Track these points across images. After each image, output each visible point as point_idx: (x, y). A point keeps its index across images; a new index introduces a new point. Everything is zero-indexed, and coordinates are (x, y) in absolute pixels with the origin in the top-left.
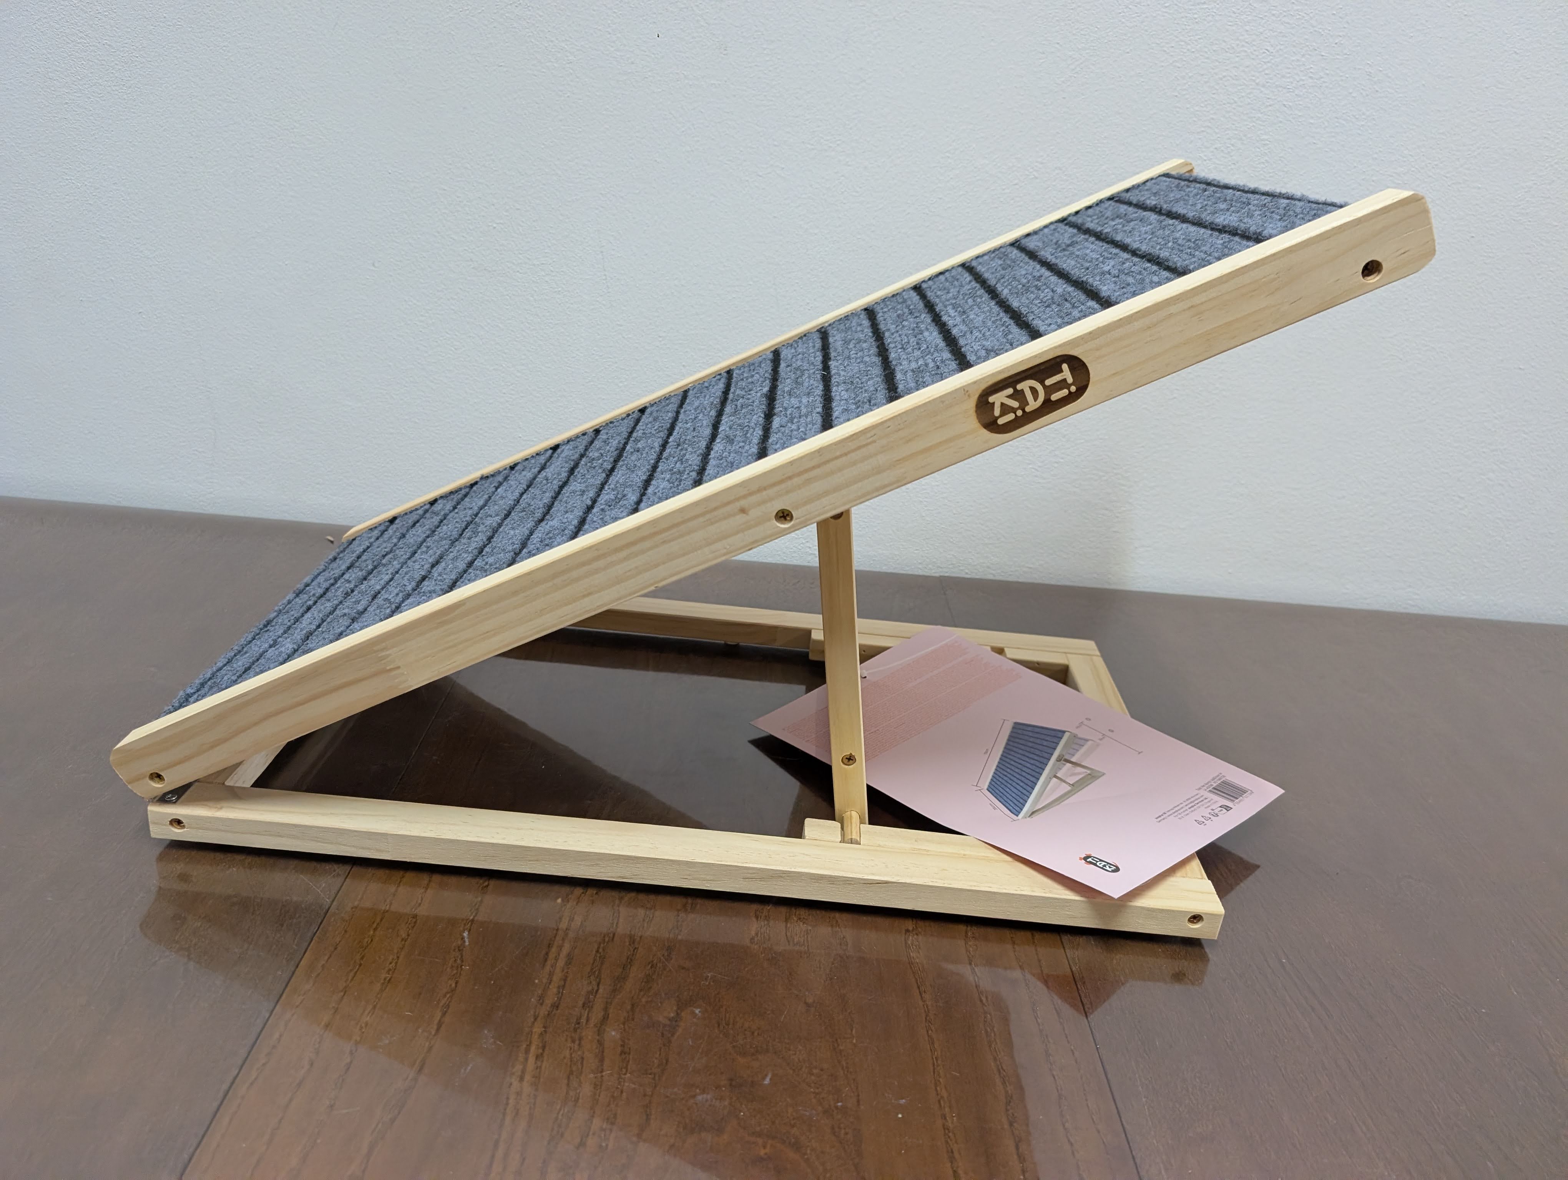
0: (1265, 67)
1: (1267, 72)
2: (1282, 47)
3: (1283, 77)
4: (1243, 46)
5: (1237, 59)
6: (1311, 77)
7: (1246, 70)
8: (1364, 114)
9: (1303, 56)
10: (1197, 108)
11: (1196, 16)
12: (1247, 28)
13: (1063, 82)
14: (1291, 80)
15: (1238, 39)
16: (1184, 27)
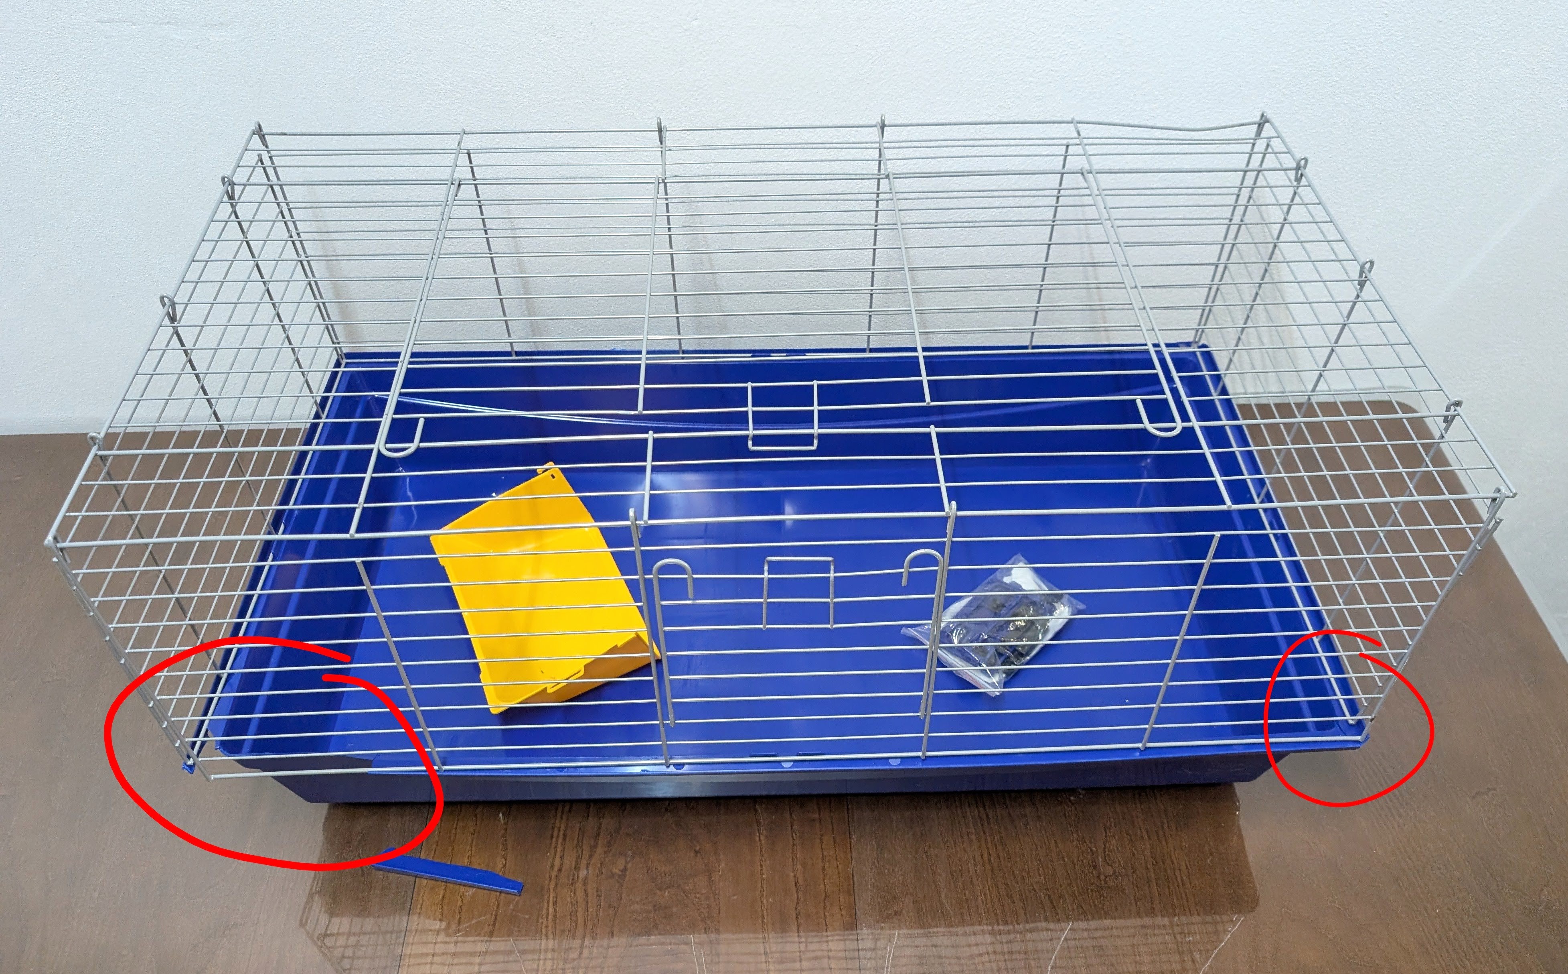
0: (1032, 44)
1: (1034, 48)
2: (1045, 29)
3: (1048, 50)
4: (1012, 32)
5: (1008, 42)
6: (1072, 48)
7: (1017, 48)
8: (1119, 70)
9: (1063, 33)
10: (979, 80)
11: (969, 14)
12: (1013, 18)
13: (865, 72)
14: (1055, 51)
15: (1006, 27)
16: (960, 23)
